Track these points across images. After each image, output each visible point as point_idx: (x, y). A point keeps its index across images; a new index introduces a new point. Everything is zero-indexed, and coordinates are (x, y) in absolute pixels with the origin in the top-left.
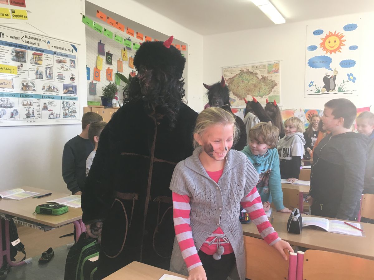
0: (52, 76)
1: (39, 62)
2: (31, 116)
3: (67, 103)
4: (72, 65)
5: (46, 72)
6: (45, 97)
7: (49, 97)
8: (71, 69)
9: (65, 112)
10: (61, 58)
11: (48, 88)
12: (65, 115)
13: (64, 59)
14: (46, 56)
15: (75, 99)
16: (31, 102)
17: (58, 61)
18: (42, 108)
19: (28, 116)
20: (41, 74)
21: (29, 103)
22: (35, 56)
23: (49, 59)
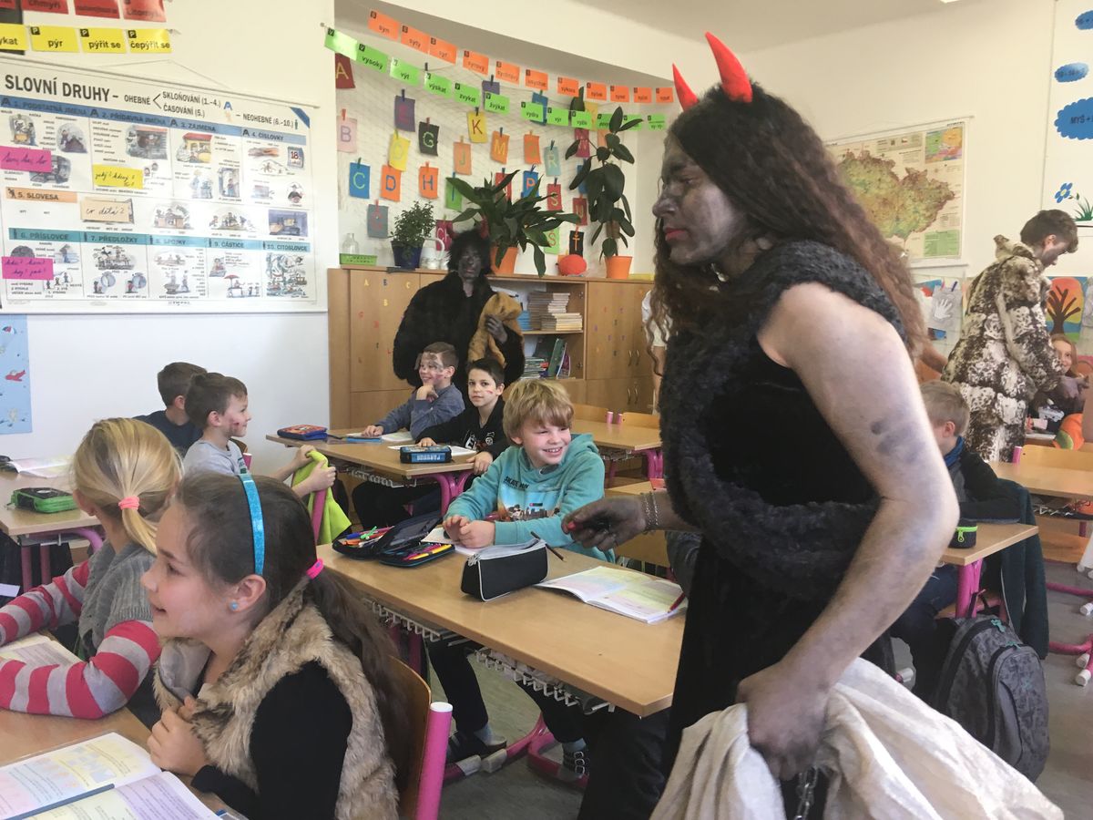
0: (236, 190)
1: (203, 156)
2: (179, 289)
3: (279, 259)
4: (293, 160)
5: (221, 180)
6: (217, 244)
7: (229, 244)
8: (291, 170)
9: (274, 282)
10: (264, 144)
11: (226, 221)
12: (274, 289)
13: (270, 147)
14: (220, 141)
15: (304, 248)
16: (181, 255)
17: (253, 153)
18: (210, 270)
19: (172, 290)
20: (206, 187)
21: (176, 259)
22: (190, 142)
23: (228, 147)
